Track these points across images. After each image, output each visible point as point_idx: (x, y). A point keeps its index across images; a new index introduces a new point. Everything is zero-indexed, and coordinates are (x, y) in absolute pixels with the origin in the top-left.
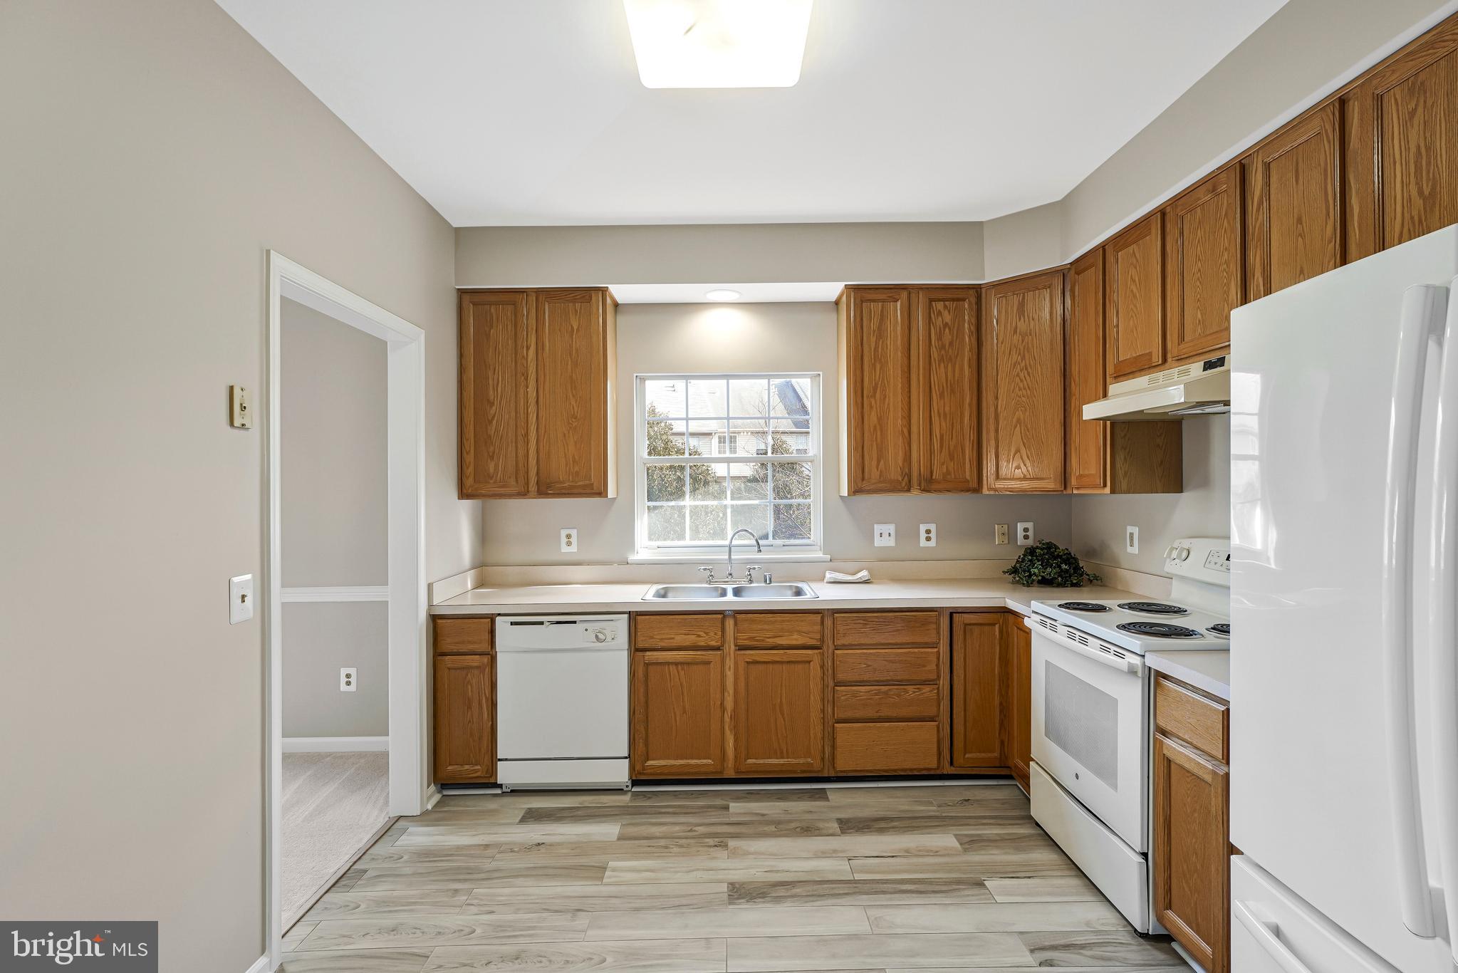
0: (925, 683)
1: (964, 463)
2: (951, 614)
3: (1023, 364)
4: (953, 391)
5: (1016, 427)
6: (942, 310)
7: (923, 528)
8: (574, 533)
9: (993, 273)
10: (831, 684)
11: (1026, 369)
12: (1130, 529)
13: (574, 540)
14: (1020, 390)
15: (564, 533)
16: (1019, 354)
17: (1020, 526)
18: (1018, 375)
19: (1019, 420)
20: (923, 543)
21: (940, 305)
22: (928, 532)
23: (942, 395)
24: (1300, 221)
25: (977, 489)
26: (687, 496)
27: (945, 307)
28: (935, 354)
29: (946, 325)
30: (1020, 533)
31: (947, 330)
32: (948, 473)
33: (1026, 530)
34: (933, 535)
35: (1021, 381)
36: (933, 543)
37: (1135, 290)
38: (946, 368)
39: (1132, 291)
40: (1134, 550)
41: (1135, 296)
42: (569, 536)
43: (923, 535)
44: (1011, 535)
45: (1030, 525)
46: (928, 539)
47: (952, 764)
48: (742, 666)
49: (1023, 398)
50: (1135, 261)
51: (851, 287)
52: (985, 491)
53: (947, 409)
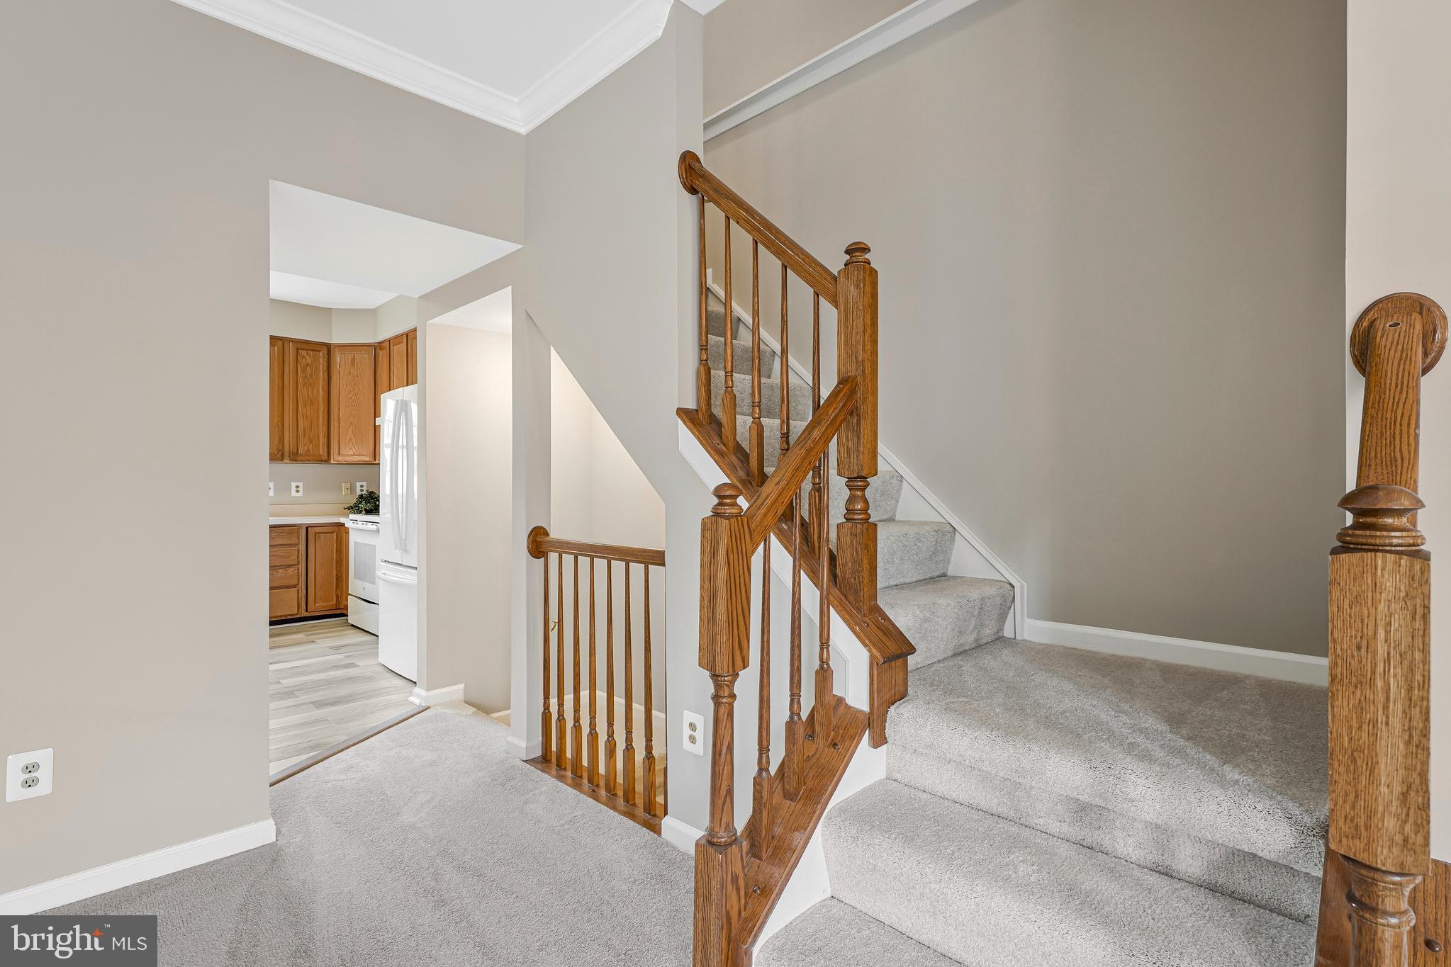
0: (290, 566)
1: (319, 445)
2: (307, 528)
3: (354, 391)
4: (312, 403)
5: (350, 426)
6: (305, 355)
7: (294, 485)
9: (336, 339)
11: (356, 394)
14: (352, 405)
17: (358, 484)
18: (351, 397)
20: (294, 493)
21: (304, 352)
22: (297, 487)
23: (305, 405)
25: (327, 461)
27: (308, 354)
28: (300, 380)
29: (308, 364)
30: (358, 488)
31: (308, 368)
32: (309, 450)
33: (362, 486)
34: (300, 489)
36: (300, 494)
38: (308, 389)
43: (294, 489)
44: (352, 489)
45: (364, 484)
46: (297, 491)
47: (307, 611)
52: (332, 462)
53: (308, 413)
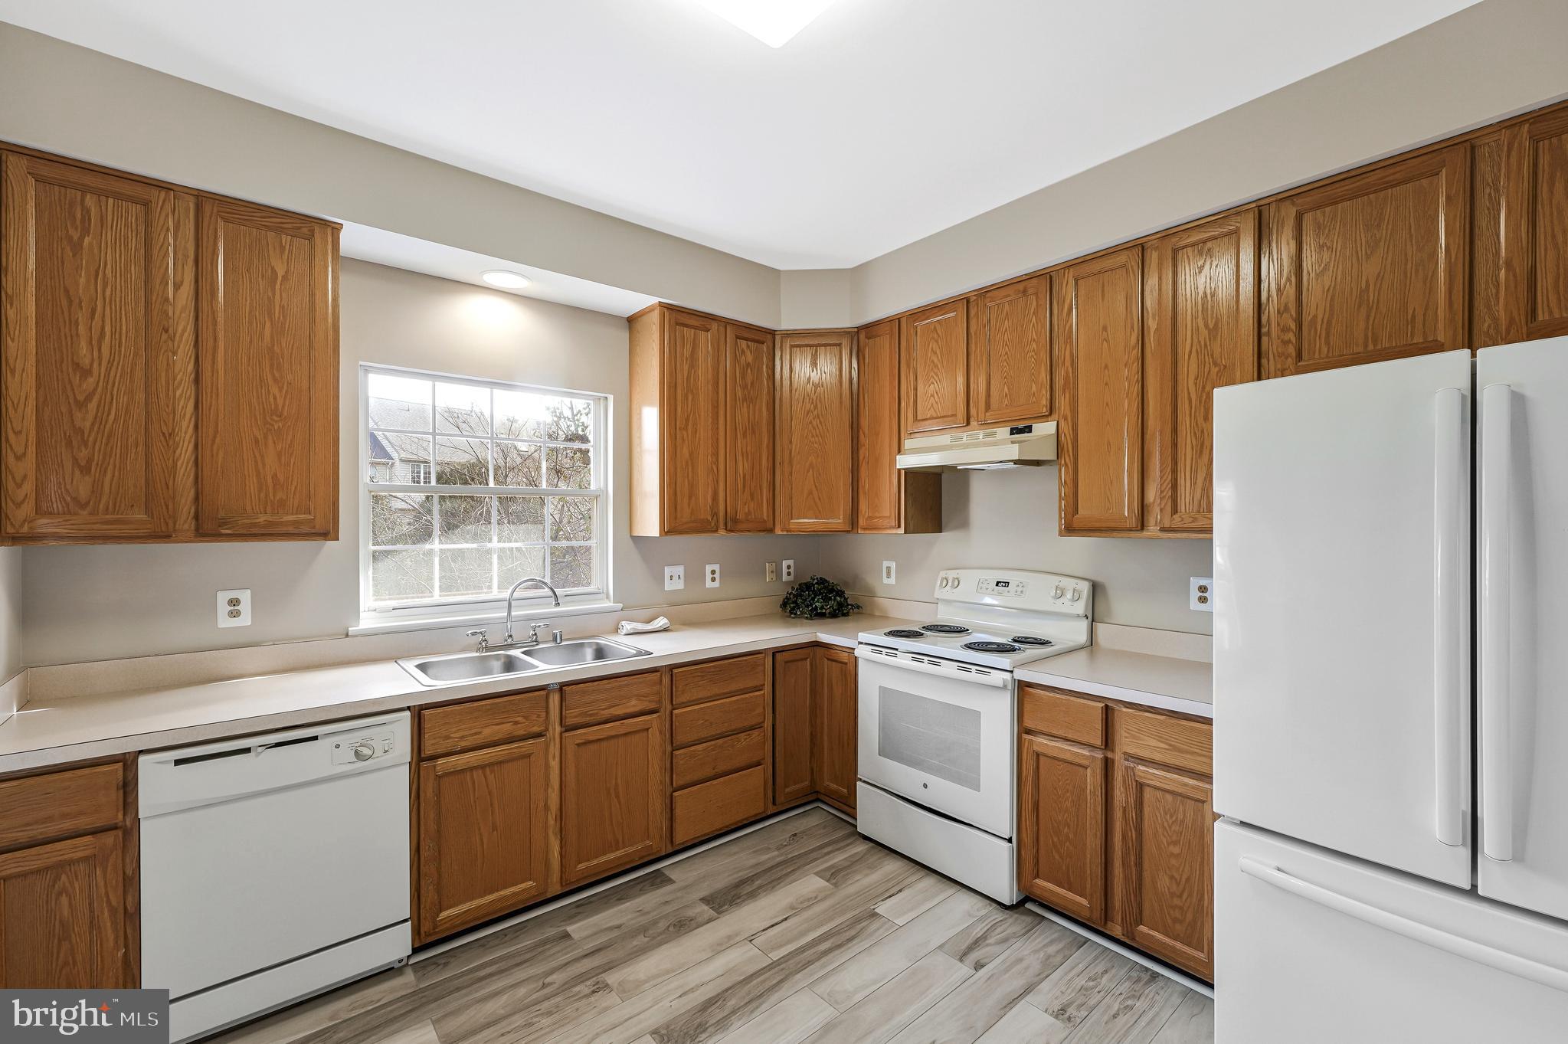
0: (752, 728)
1: (762, 503)
2: (774, 654)
3: (816, 413)
4: (753, 432)
5: (808, 471)
6: (745, 350)
7: (709, 568)
8: (245, 597)
9: (787, 321)
10: (669, 749)
11: (819, 417)
12: (886, 564)
13: (245, 607)
14: (813, 436)
15: (223, 598)
16: (813, 403)
17: (785, 564)
18: (811, 423)
19: (811, 466)
20: (709, 584)
21: (743, 344)
22: (713, 572)
23: (745, 435)
24: (1105, 329)
25: (771, 530)
26: (437, 541)
27: (748, 346)
28: (739, 393)
29: (748, 365)
30: (785, 570)
31: (749, 371)
32: (749, 512)
33: (789, 567)
34: (717, 576)
35: (814, 428)
36: (717, 584)
37: (936, 361)
38: (748, 407)
39: (933, 361)
40: (892, 581)
41: (936, 366)
42: (234, 602)
43: (709, 576)
44: (778, 572)
45: (791, 562)
46: (713, 580)
47: (774, 803)
48: (570, 748)
49: (815, 445)
50: (936, 336)
51: (665, 305)
52: (778, 531)
53: (749, 448)
